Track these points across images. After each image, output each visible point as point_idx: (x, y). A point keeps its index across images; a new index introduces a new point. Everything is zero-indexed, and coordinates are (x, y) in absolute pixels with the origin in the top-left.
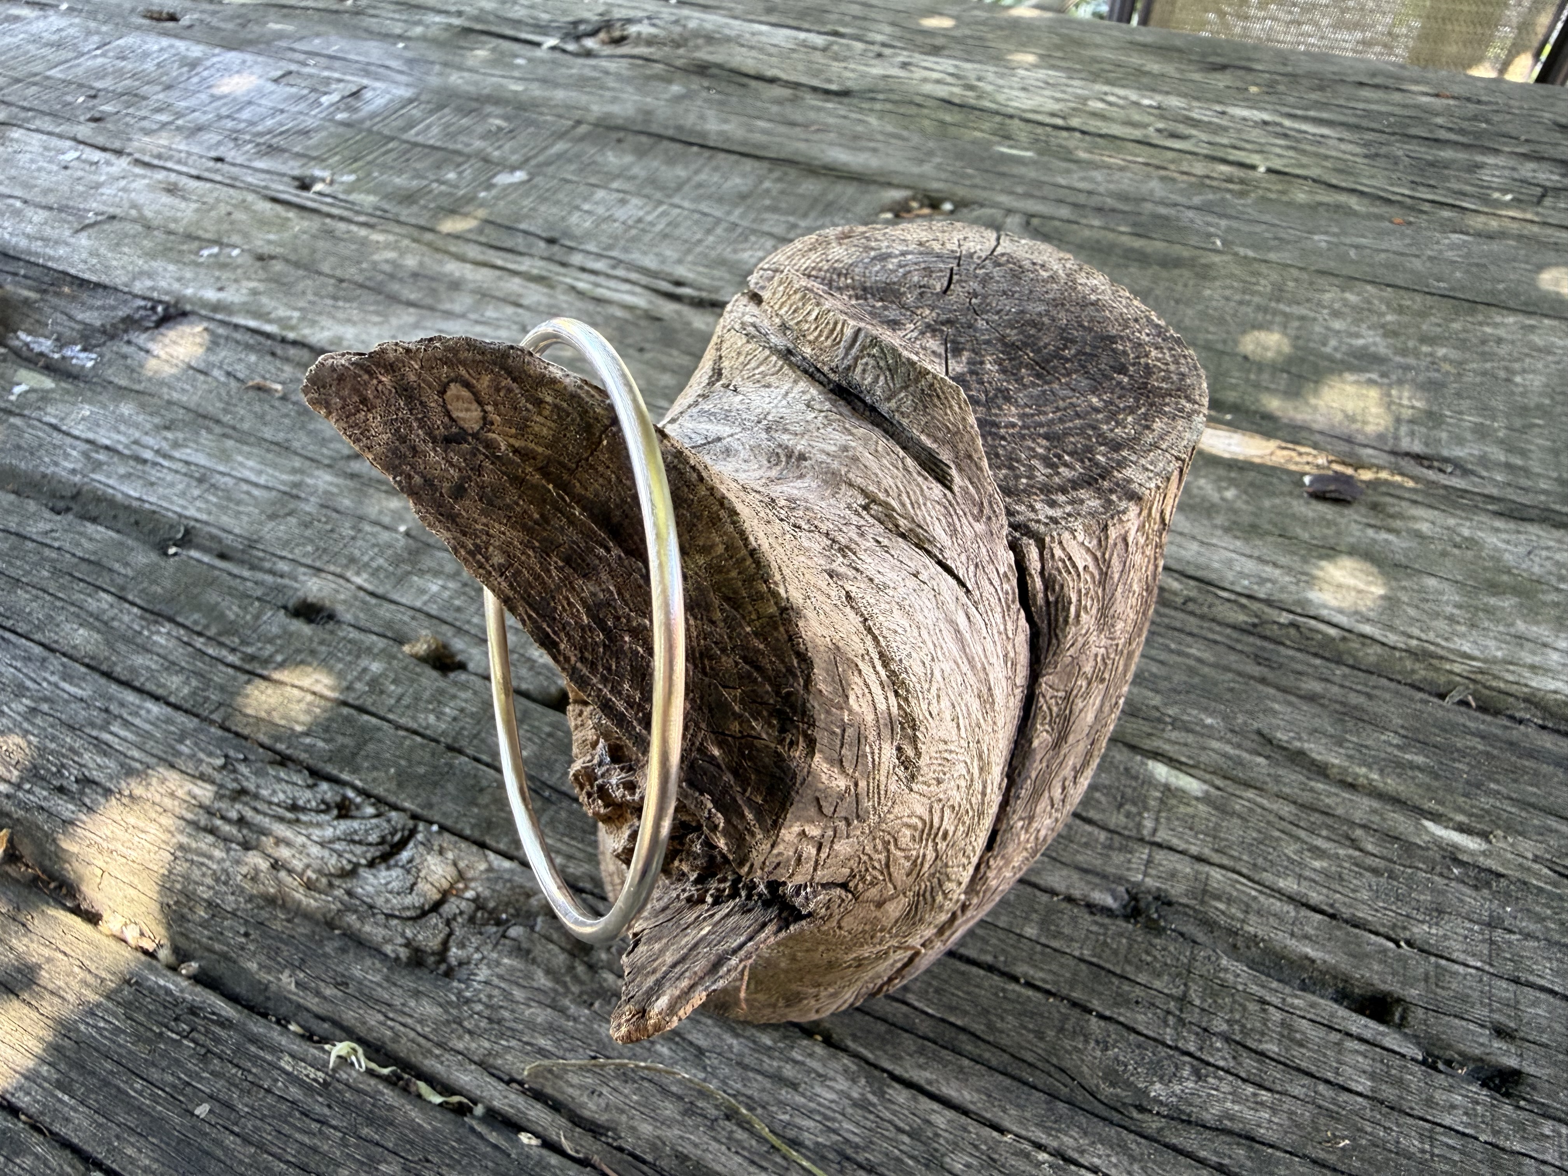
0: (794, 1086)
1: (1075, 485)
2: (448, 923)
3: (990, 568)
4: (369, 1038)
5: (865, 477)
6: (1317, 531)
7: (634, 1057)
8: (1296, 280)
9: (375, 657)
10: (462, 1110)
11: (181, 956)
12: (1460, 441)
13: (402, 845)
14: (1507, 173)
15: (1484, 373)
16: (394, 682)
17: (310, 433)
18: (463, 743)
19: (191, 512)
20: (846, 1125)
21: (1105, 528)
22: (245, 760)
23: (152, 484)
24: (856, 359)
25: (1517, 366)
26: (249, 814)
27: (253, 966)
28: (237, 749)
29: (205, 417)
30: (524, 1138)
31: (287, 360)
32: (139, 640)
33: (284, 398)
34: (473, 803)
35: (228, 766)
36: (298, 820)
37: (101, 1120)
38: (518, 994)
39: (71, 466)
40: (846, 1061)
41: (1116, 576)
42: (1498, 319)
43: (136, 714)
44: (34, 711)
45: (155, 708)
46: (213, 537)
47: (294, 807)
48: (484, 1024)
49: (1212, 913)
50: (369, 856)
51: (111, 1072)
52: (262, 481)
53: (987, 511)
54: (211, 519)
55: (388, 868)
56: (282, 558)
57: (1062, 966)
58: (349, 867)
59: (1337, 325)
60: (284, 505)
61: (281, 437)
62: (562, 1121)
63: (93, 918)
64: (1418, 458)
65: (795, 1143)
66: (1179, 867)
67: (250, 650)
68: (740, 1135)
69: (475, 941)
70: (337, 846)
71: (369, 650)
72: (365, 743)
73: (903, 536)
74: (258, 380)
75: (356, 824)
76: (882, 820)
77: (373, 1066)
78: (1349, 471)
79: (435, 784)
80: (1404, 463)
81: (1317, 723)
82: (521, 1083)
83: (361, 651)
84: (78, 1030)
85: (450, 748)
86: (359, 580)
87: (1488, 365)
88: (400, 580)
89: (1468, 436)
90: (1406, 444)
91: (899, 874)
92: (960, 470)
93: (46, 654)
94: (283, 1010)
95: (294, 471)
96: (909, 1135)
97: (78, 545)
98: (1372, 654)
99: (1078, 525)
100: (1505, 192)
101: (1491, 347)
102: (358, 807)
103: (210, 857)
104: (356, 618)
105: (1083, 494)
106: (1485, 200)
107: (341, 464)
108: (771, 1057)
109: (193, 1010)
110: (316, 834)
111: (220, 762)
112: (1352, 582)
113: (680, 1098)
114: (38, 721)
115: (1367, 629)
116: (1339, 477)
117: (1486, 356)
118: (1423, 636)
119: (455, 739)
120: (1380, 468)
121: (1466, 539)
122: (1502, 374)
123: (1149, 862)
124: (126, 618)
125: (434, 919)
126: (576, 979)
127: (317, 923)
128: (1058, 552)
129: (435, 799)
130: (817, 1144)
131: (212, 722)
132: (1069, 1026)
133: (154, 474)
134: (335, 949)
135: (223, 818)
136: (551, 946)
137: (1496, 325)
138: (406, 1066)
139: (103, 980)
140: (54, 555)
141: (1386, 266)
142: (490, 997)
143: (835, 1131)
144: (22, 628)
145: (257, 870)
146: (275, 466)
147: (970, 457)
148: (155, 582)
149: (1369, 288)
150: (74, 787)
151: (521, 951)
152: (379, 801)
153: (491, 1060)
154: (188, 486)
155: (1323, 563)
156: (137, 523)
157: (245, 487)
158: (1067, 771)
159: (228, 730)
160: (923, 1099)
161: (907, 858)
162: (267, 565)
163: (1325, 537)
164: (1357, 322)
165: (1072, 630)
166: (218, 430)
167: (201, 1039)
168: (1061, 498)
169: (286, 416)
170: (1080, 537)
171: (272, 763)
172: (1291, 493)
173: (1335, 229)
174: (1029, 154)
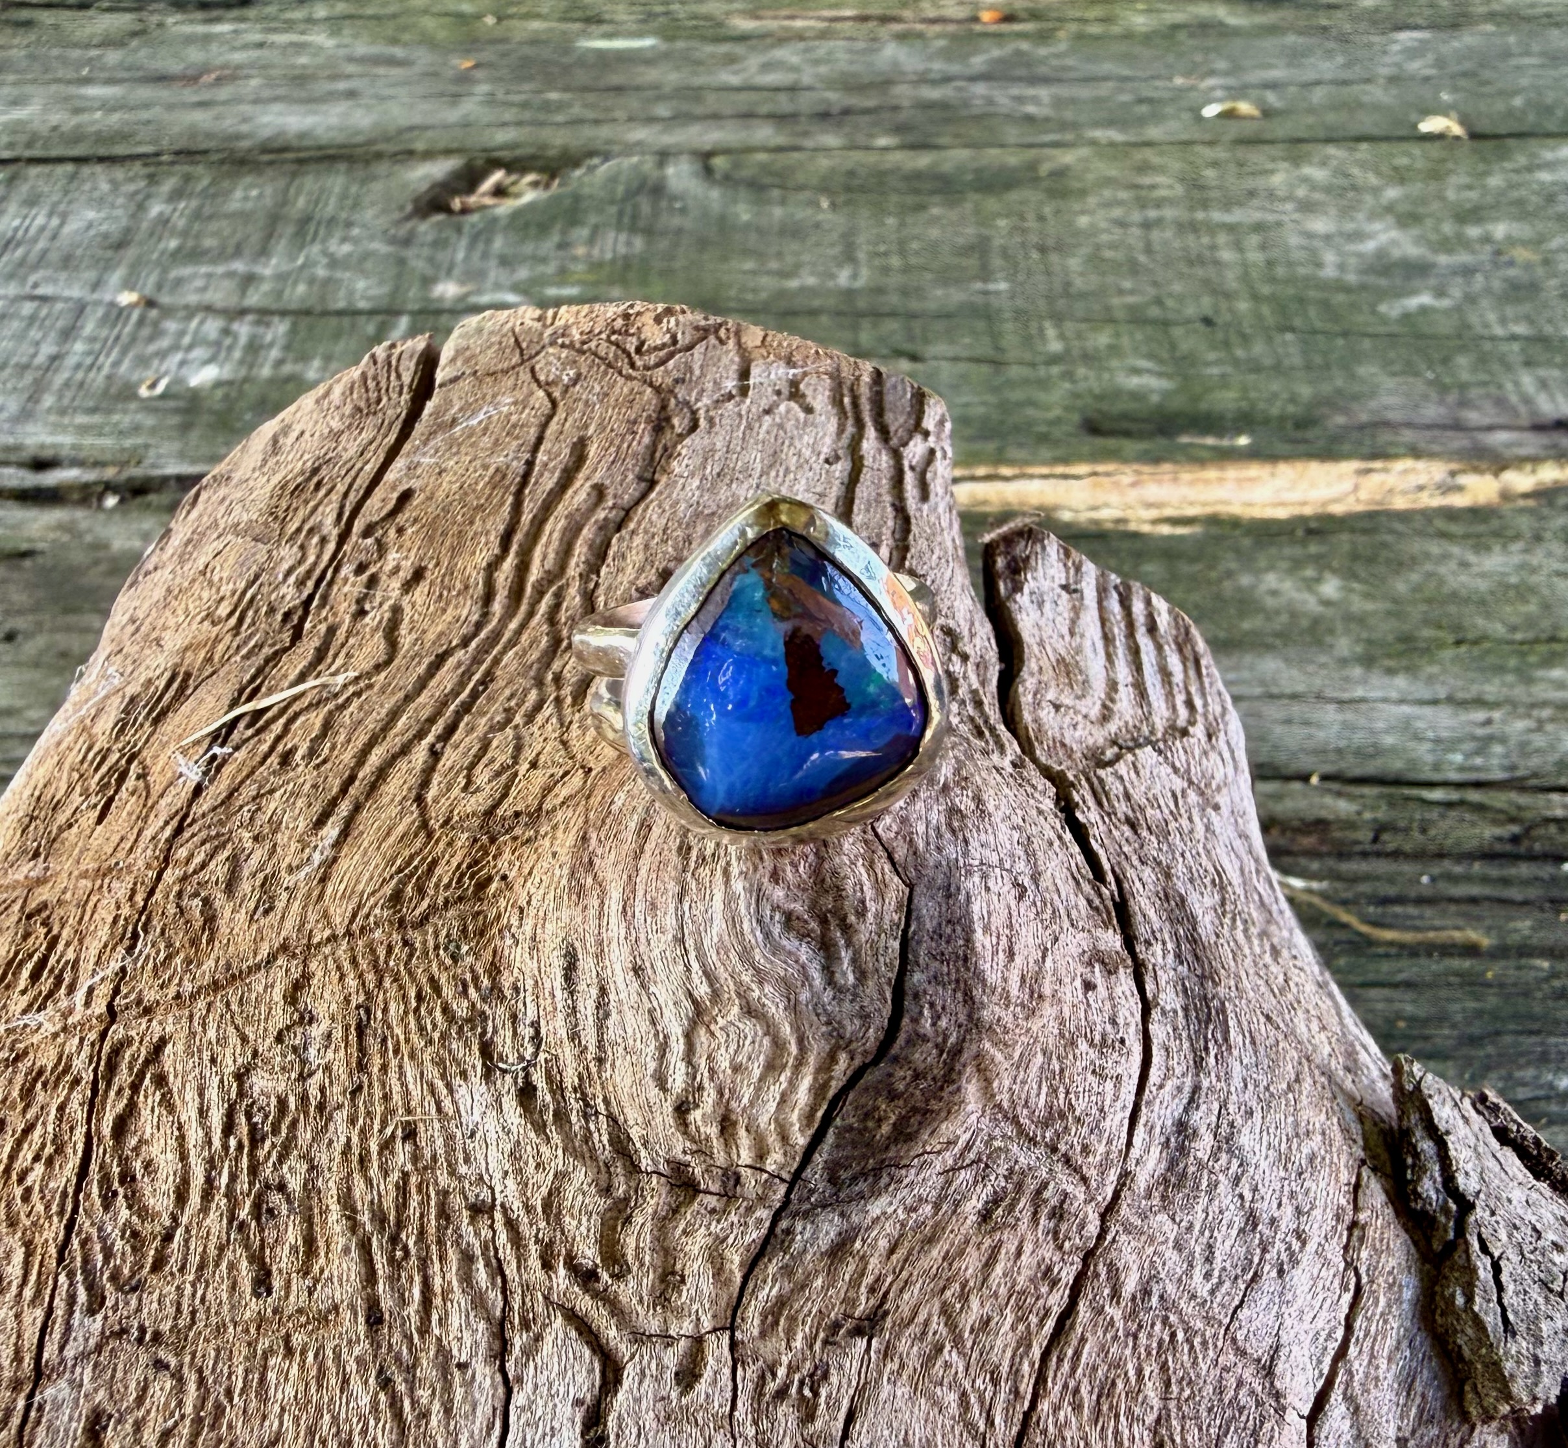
8: (1215, 164)
59: (1320, 225)
149: (1331, 150)
173: (1222, 65)
174: (648, 42)
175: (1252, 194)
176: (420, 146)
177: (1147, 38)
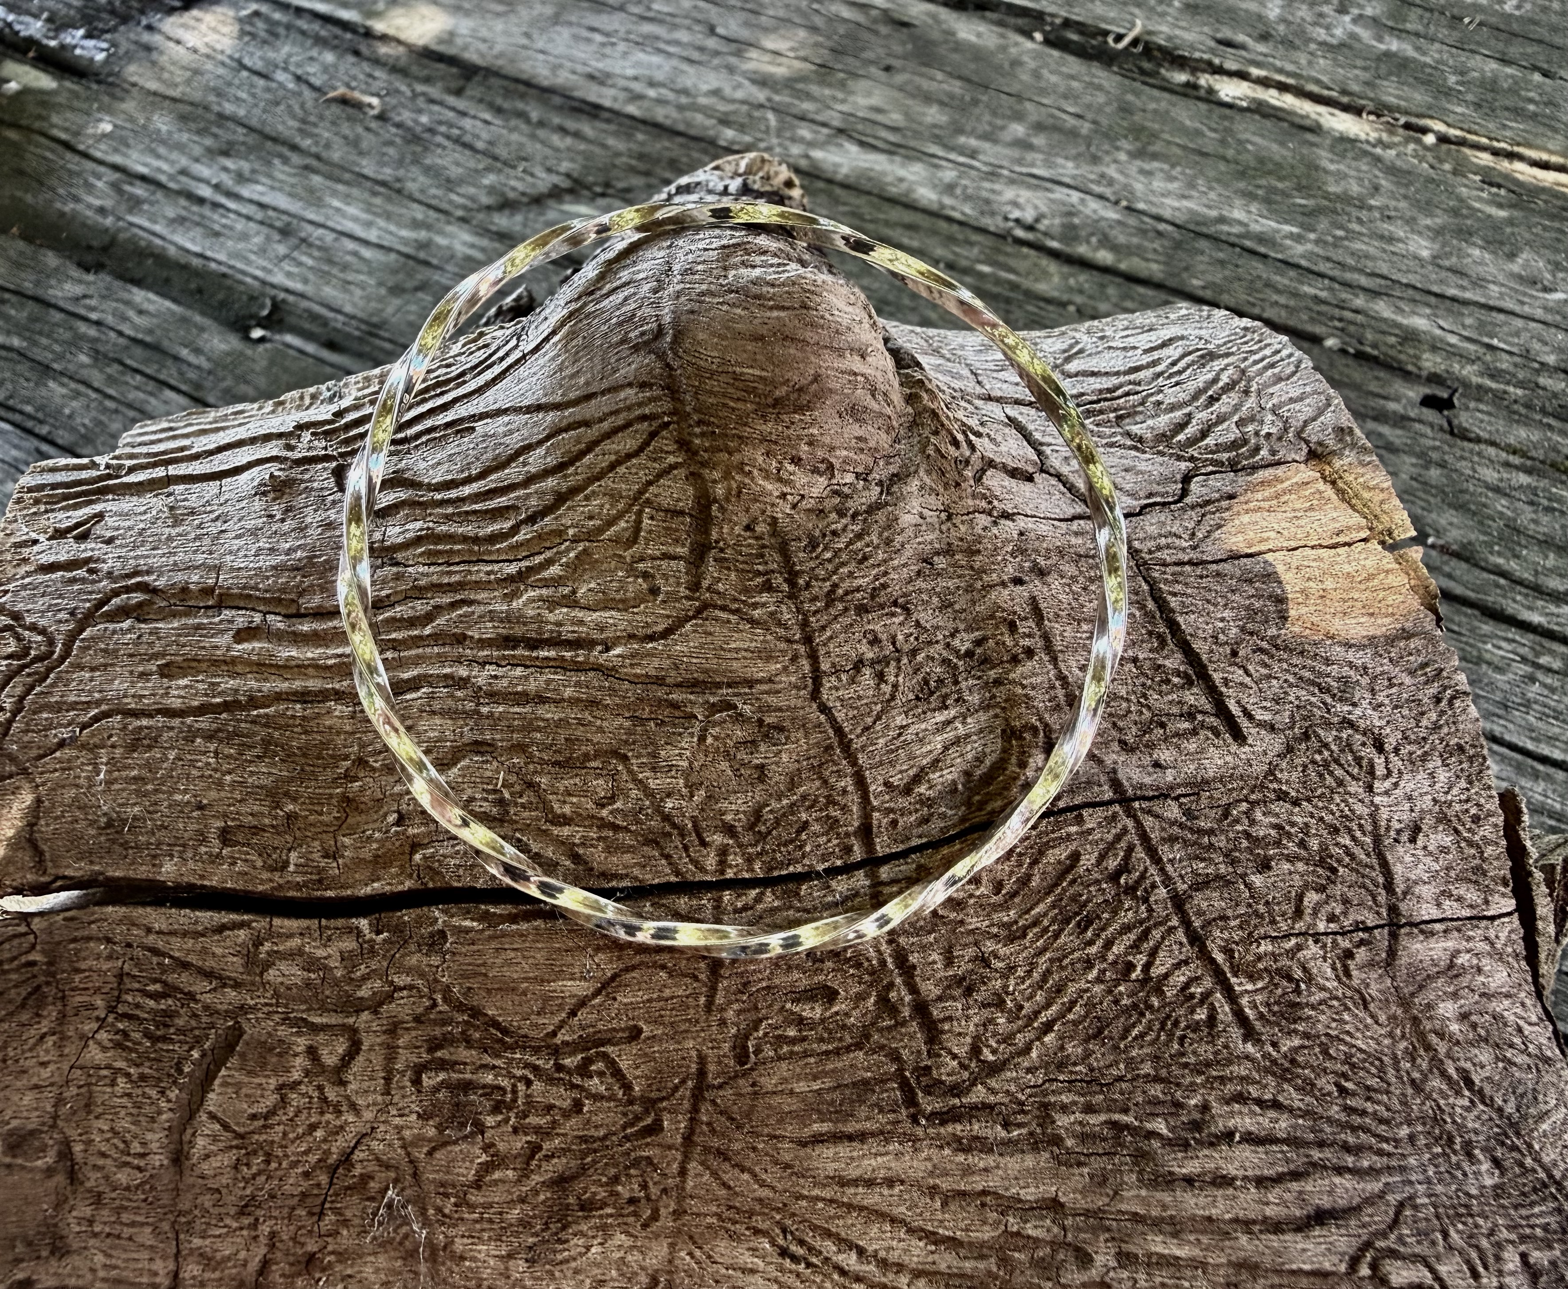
17: (428, 170)
19: (278, 278)
23: (217, 234)
29: (275, 140)
31: (376, 62)
33: (383, 118)
39: (97, 203)
46: (314, 317)
52: (372, 235)
54: (309, 290)
60: (410, 275)
61: (387, 173)
74: (341, 90)
95: (416, 225)
97: (124, 319)
107: (481, 216)
133: (217, 219)
140: (93, 333)
146: (388, 217)
148: (242, 379)
154: (268, 238)
156: (200, 291)
157: (351, 245)
166: (297, 159)
169: (390, 143)
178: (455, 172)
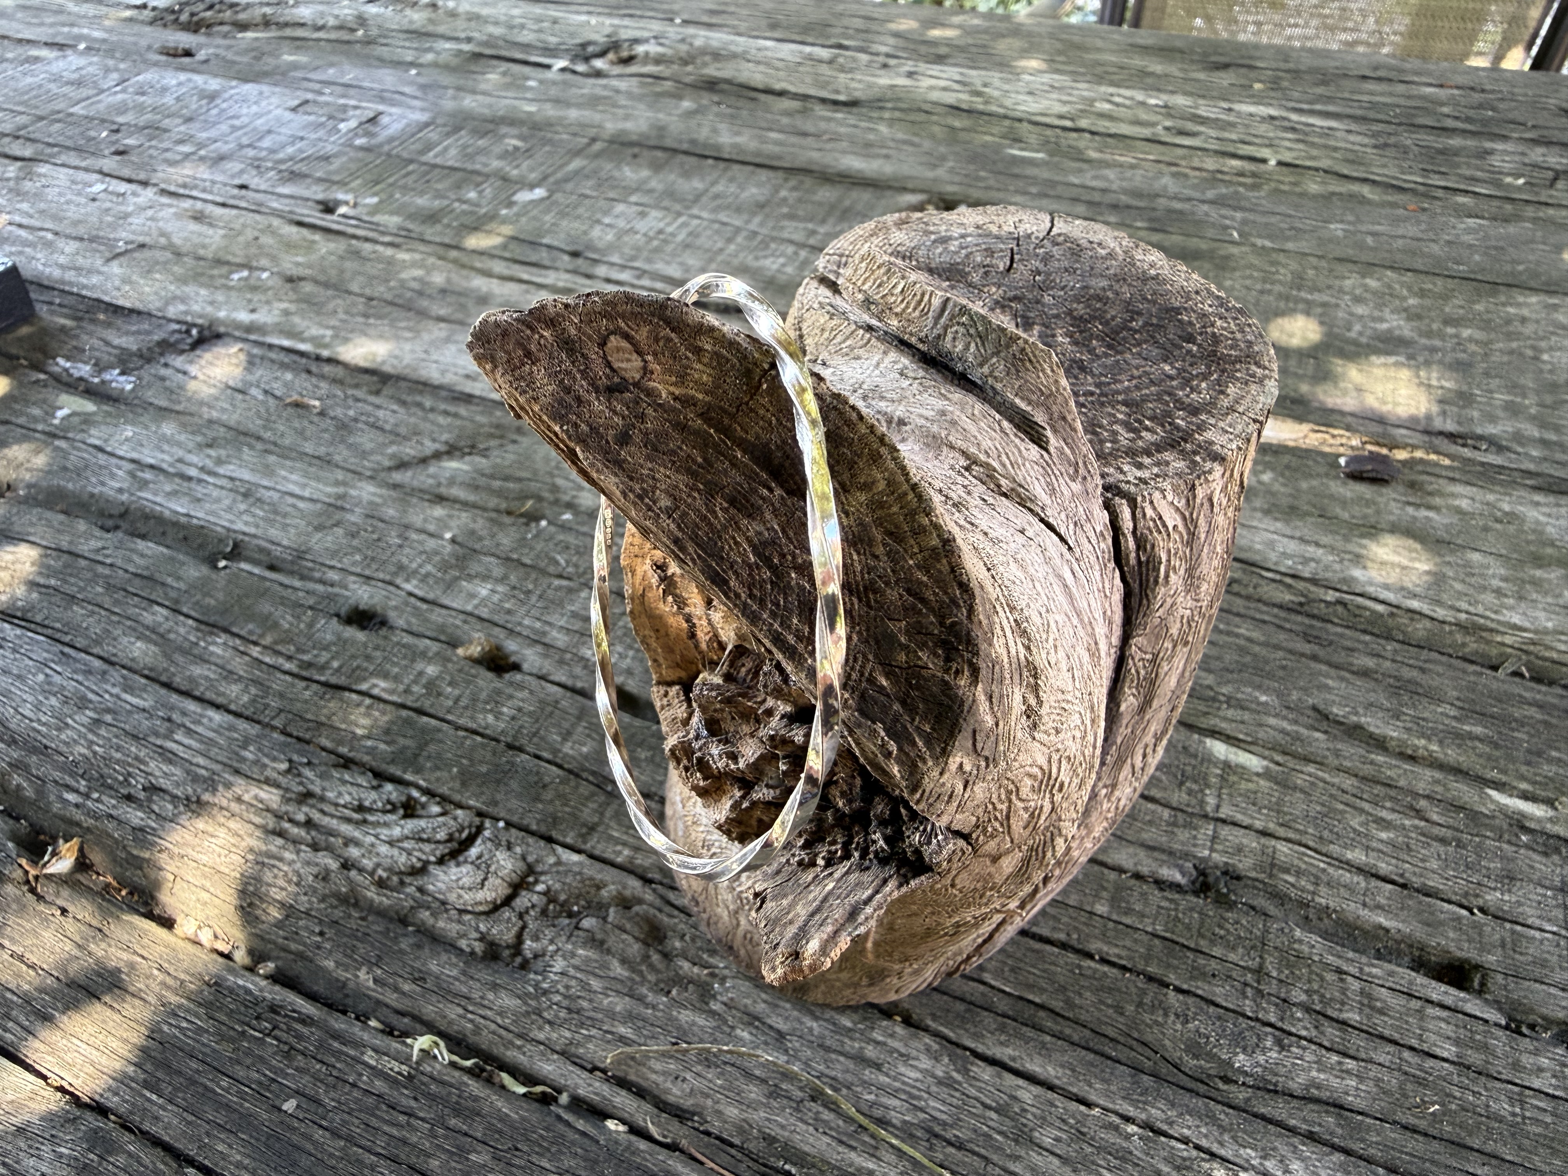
0: (878, 1067)
1: (1159, 448)
2: (521, 916)
3: (1088, 527)
4: (450, 1031)
5: (965, 439)
6: (1357, 510)
7: (715, 1041)
8: (1315, 268)
9: (430, 661)
10: (546, 1100)
11: (257, 957)
12: (1493, 419)
13: (470, 841)
14: (1517, 158)
15: (1511, 352)
16: (450, 684)
17: (350, 446)
18: (524, 741)
19: (239, 526)
20: (932, 1103)
21: (1193, 488)
22: (309, 763)
23: (199, 500)
24: (946, 328)
25: (1543, 344)
26: (316, 816)
27: (330, 964)
28: (301, 753)
29: (245, 434)
30: (611, 1124)
31: (322, 377)
32: (196, 651)
33: (322, 414)
34: (537, 799)
35: (292, 769)
36: (365, 821)
37: (191, 1118)
38: (596, 984)
39: (117, 485)
40: (928, 1039)
41: (1203, 536)
42: (1521, 299)
43: (199, 723)
44: (97, 722)
45: (217, 717)
46: (261, 550)
47: (360, 808)
48: (563, 1014)
49: (1281, 886)
50: (438, 853)
51: (198, 1071)
52: (307, 494)
53: (1082, 471)
54: (259, 532)
55: (458, 865)
56: (332, 567)
57: (1136, 941)
58: (419, 865)
60: (329, 517)
61: (322, 451)
62: (647, 1107)
63: (168, 923)
64: (1452, 437)
65: (882, 1122)
66: (1245, 841)
67: (306, 658)
68: (827, 1115)
69: (549, 933)
70: (406, 845)
71: (423, 654)
72: (426, 744)
73: (1005, 495)
74: (295, 397)
75: (422, 823)
76: (1009, 768)
77: (455, 1058)
78: (1384, 451)
79: (498, 782)
80: (1438, 441)
81: (1372, 697)
82: (604, 1071)
83: (416, 655)
84: (161, 1031)
85: (510, 746)
86: (408, 587)
87: (1514, 345)
88: (449, 586)
89: (1500, 413)
90: (1438, 424)
91: (1017, 826)
92: (1055, 431)
93: (105, 667)
94: (362, 1007)
95: (337, 483)
96: (996, 1111)
97: (130, 561)
98: (1421, 629)
99: (1166, 485)
100: (1518, 176)
101: (1516, 326)
102: (424, 806)
103: (281, 859)
104: (408, 623)
105: (1167, 456)
106: (1498, 184)
107: (383, 475)
108: (852, 1039)
109: (274, 1009)
110: (384, 833)
111: (284, 766)
112: (1396, 559)
113: (764, 1081)
114: (103, 732)
115: (1415, 604)
116: (1374, 457)
117: (1510, 336)
118: (1472, 609)
119: (515, 737)
120: (1414, 447)
121: (1507, 514)
122: (1529, 353)
123: (1214, 838)
124: (182, 630)
125: (506, 913)
126: (652, 967)
127: (391, 920)
128: (1149, 512)
129: (498, 797)
130: (905, 1122)
131: (274, 728)
132: (1147, 1000)
133: (200, 491)
134: (412, 946)
135: (291, 821)
136: (625, 936)
137: (1519, 305)
138: (488, 1057)
139: (182, 982)
140: (107, 571)
141: (1404, 251)
142: (567, 987)
143: (922, 1110)
144: (80, 642)
145: (328, 871)
146: (318, 479)
147: (1064, 418)
148: (207, 594)
149: (1389, 273)
150: (142, 795)
151: (595, 942)
152: (444, 800)
153: (573, 1049)
154: (234, 501)
155: (1365, 541)
156: (185, 539)
157: (290, 500)
158: (1149, 739)
159: (290, 735)
160: (1008, 1076)
161: (1026, 809)
162: (317, 575)
163: (1365, 517)
164: (1380, 306)
165: (1161, 591)
166: (259, 446)
167: (284, 1036)
168: (1147, 461)
169: (326, 430)
170: (1170, 498)
171: (335, 766)
172: (1327, 475)
173: (1351, 218)
174: (1040, 155)
175: (1329, 287)
176: (910, 185)
177: (1315, 197)
178: (369, 446)
